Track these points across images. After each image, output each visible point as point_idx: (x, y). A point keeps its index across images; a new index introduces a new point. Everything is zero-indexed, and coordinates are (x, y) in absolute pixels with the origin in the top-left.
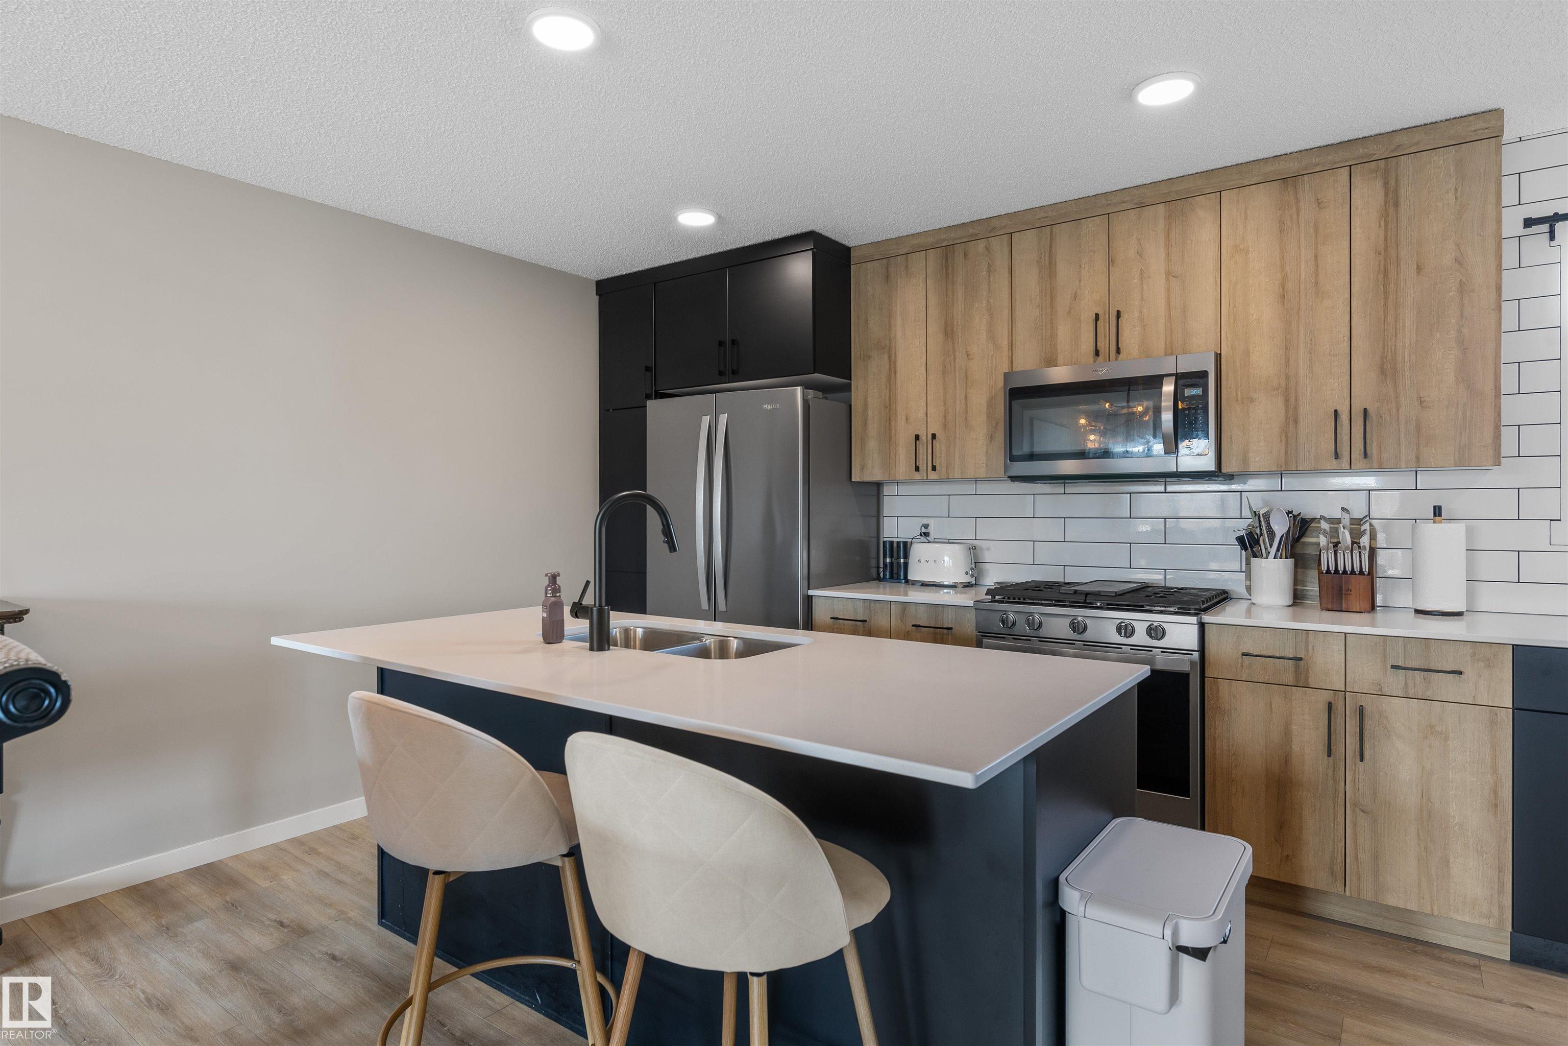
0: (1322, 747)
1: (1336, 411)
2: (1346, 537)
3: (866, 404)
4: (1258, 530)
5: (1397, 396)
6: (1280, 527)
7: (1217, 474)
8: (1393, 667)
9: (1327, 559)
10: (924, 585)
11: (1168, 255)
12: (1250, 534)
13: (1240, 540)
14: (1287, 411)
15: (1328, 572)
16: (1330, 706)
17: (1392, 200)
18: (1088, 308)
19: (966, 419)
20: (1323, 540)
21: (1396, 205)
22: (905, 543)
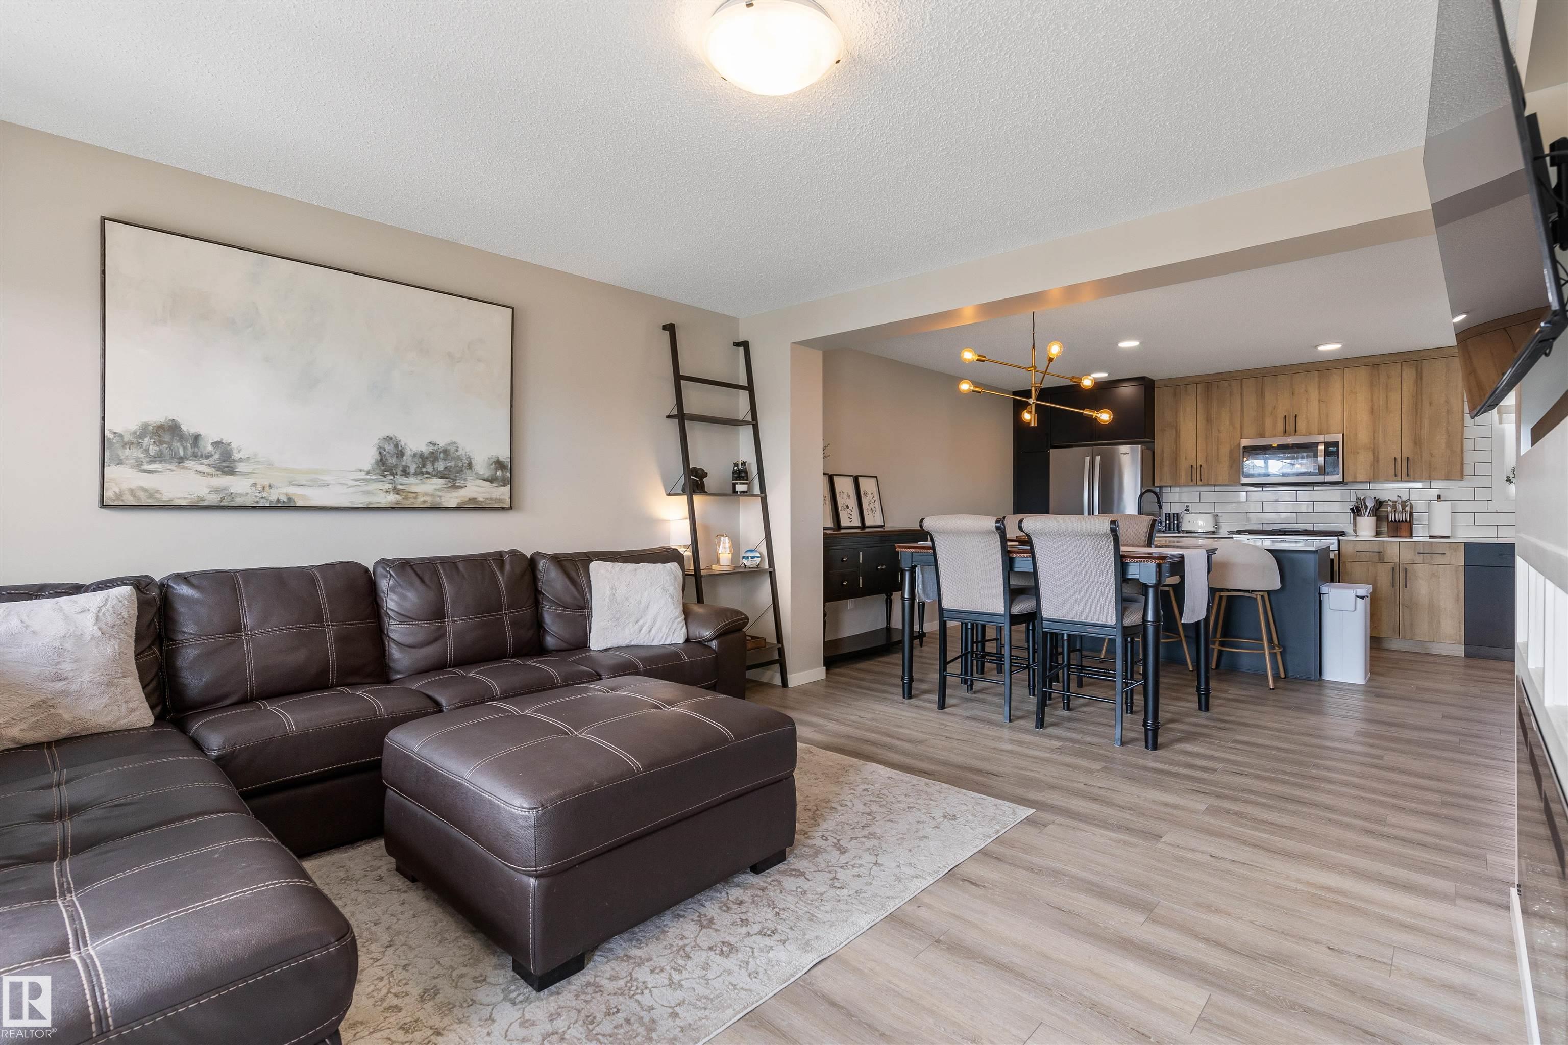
0: (1389, 584)
1: (1395, 458)
2: (1400, 507)
3: (1163, 451)
4: (1360, 506)
5: (1421, 452)
6: (1370, 504)
7: (1342, 483)
8: (1418, 553)
9: (1391, 517)
10: (1188, 532)
11: (1319, 392)
12: (1357, 507)
13: (1352, 510)
14: (1374, 458)
15: (1392, 521)
16: (1393, 568)
17: (1419, 377)
18: (1281, 412)
19: (1218, 458)
20: (1389, 509)
21: (1421, 378)
22: (1177, 514)
